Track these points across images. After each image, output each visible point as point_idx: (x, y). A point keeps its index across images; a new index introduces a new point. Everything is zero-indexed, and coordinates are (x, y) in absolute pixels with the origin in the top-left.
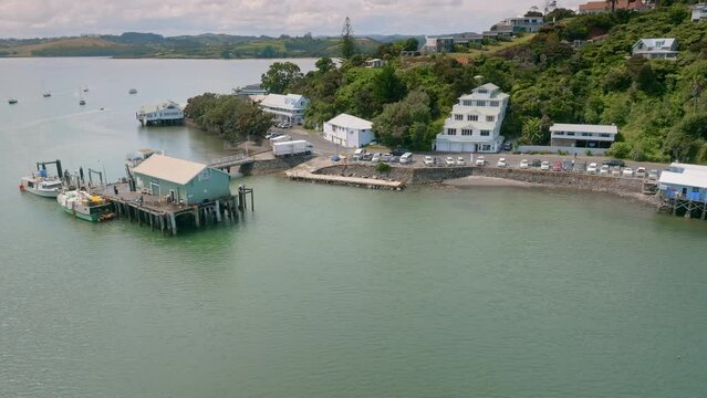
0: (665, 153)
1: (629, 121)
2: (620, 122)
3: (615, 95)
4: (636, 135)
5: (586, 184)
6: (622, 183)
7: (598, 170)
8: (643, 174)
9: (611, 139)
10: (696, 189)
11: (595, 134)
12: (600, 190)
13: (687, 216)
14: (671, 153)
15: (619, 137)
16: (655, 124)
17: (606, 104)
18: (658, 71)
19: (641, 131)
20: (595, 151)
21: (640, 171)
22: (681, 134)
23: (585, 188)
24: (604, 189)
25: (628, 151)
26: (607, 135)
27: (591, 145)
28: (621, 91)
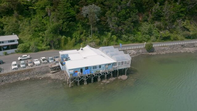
0: (47, 45)
1: (21, 31)
2: (17, 32)
3: (7, 18)
4: (28, 38)
5: (14, 78)
6: (37, 71)
7: (19, 66)
8: (46, 61)
9: (17, 43)
10: (87, 68)
11: (6, 41)
12: (26, 79)
13: (85, 83)
14: (49, 45)
15: (20, 41)
16: (36, 31)
17: (4, 23)
18: (25, 5)
19: (30, 36)
20: (9, 51)
21: (44, 60)
22: (52, 35)
23: (15, 81)
24: (28, 78)
25: (29, 48)
26: (13, 41)
27: (5, 48)
28: (10, 16)
